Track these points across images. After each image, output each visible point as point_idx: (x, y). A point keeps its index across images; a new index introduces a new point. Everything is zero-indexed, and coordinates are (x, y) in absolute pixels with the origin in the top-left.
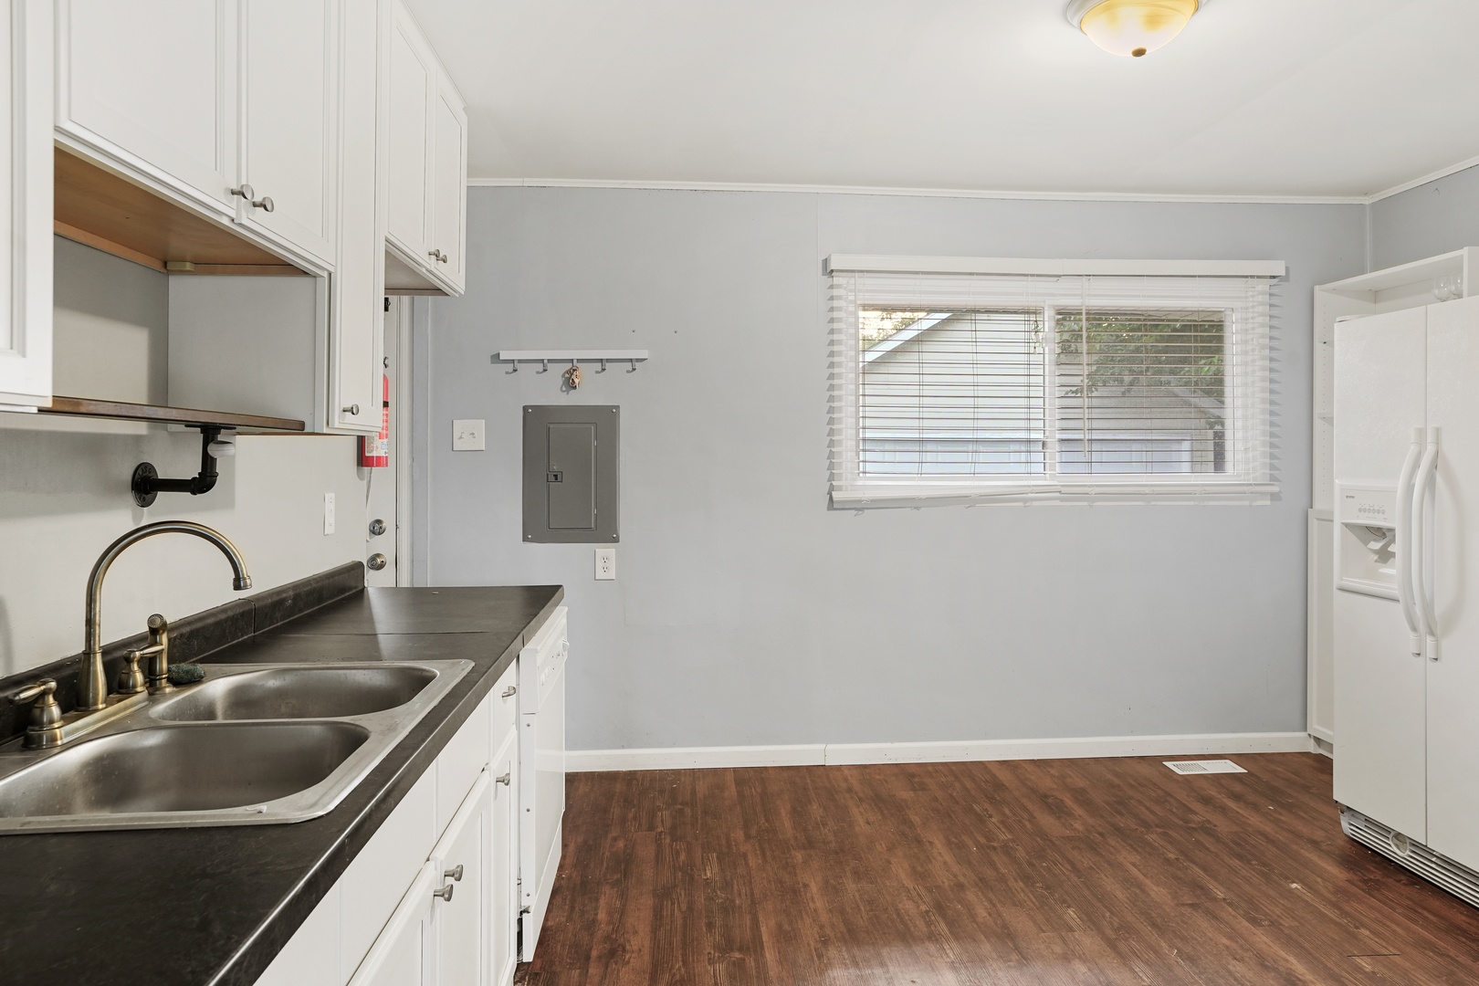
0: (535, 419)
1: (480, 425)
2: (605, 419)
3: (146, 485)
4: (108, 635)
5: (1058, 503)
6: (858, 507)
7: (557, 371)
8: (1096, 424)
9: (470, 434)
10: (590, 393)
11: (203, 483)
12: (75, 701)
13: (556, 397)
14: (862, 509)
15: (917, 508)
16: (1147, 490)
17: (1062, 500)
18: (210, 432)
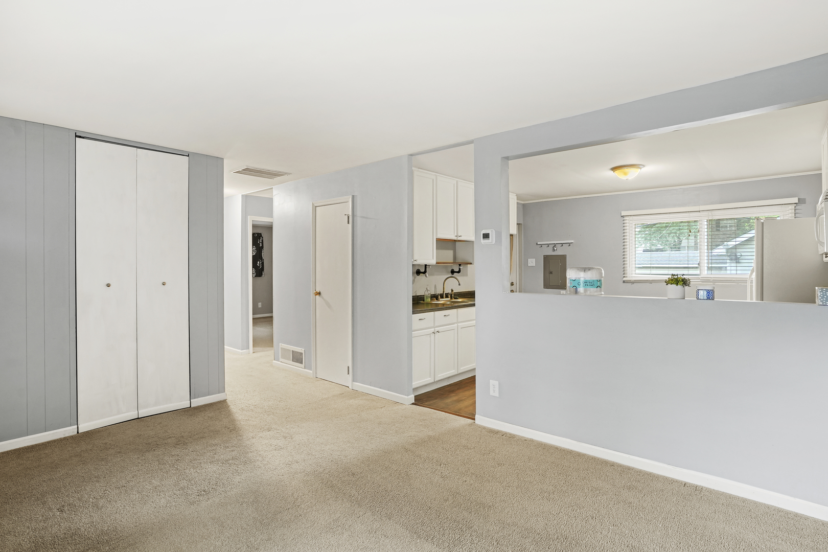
0: (546, 258)
1: (534, 260)
2: (563, 258)
3: (453, 272)
4: (446, 292)
5: (701, 283)
6: (633, 282)
7: (551, 246)
8: (713, 261)
9: (532, 262)
10: (559, 252)
11: (459, 272)
12: (442, 297)
13: (551, 253)
14: (634, 283)
15: (651, 283)
16: (734, 279)
17: (702, 282)
18: (460, 265)
